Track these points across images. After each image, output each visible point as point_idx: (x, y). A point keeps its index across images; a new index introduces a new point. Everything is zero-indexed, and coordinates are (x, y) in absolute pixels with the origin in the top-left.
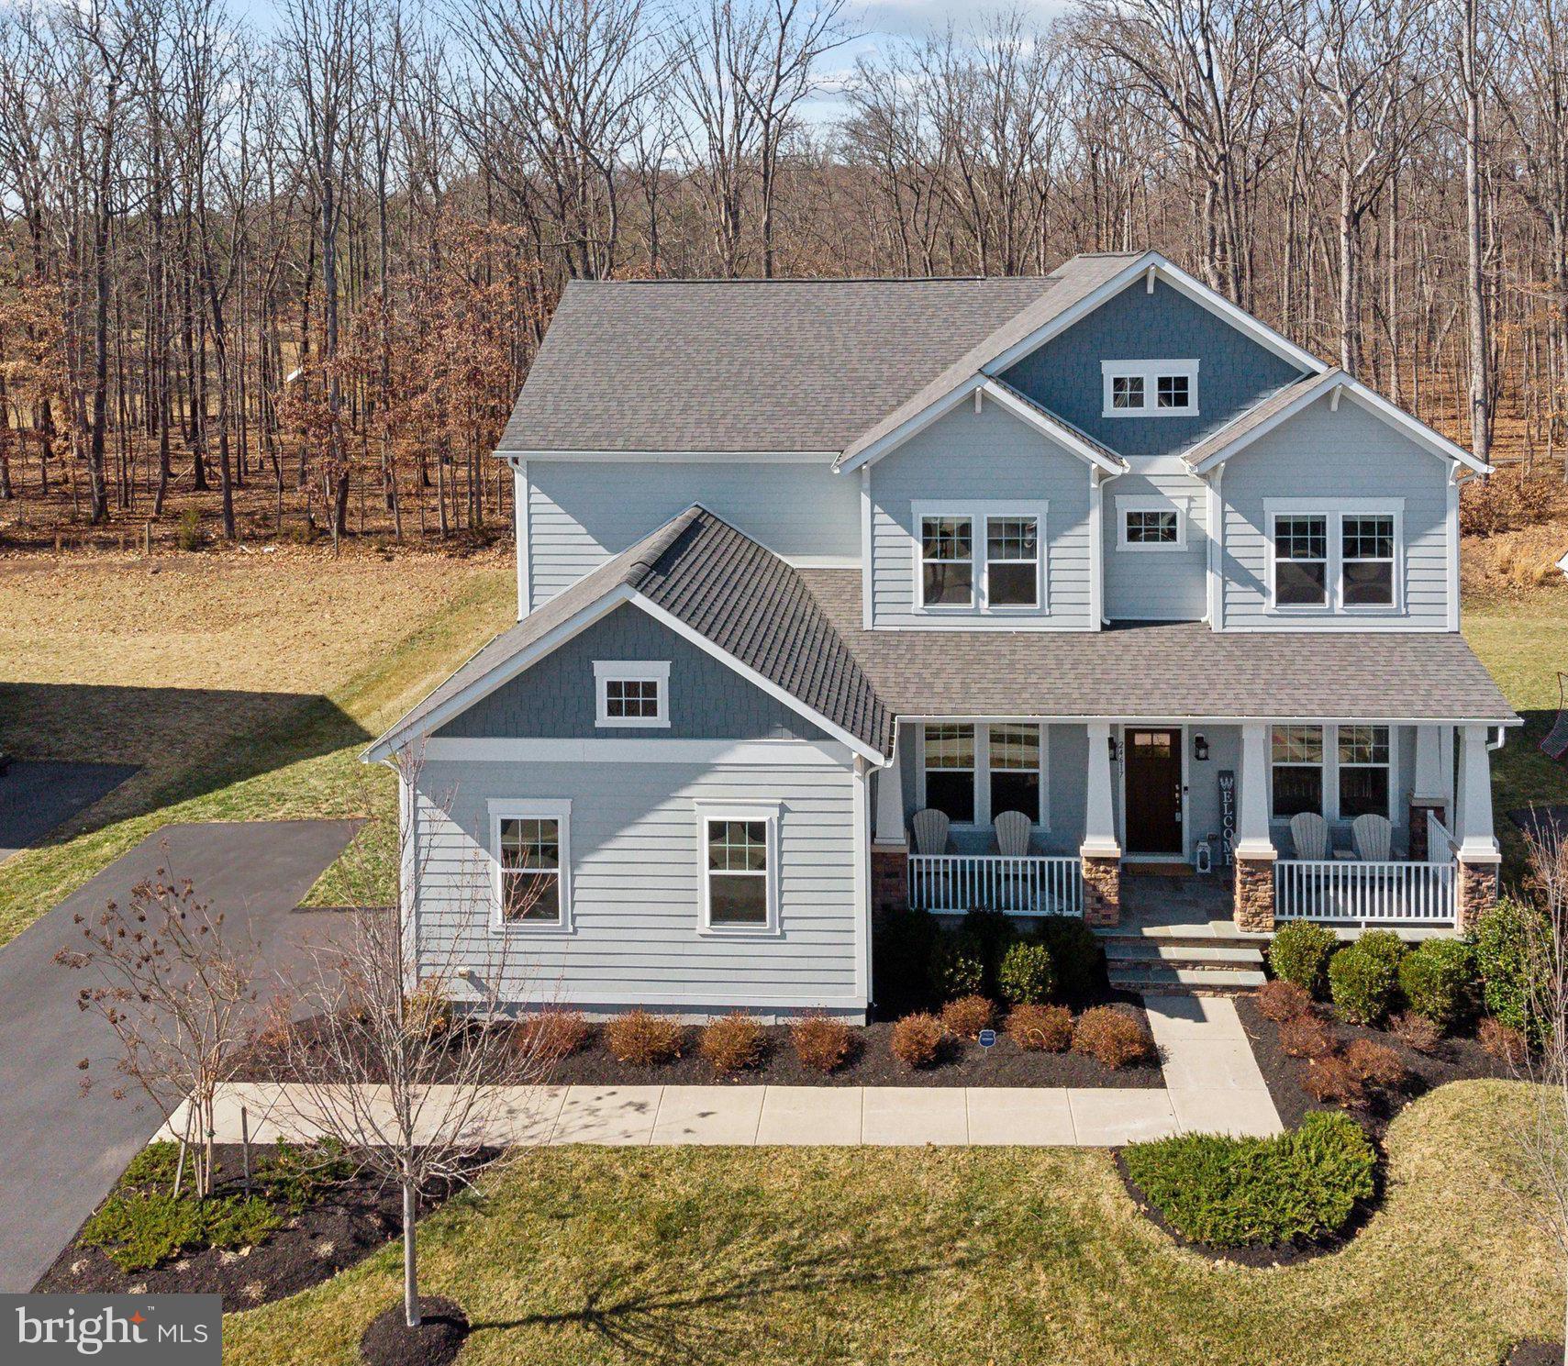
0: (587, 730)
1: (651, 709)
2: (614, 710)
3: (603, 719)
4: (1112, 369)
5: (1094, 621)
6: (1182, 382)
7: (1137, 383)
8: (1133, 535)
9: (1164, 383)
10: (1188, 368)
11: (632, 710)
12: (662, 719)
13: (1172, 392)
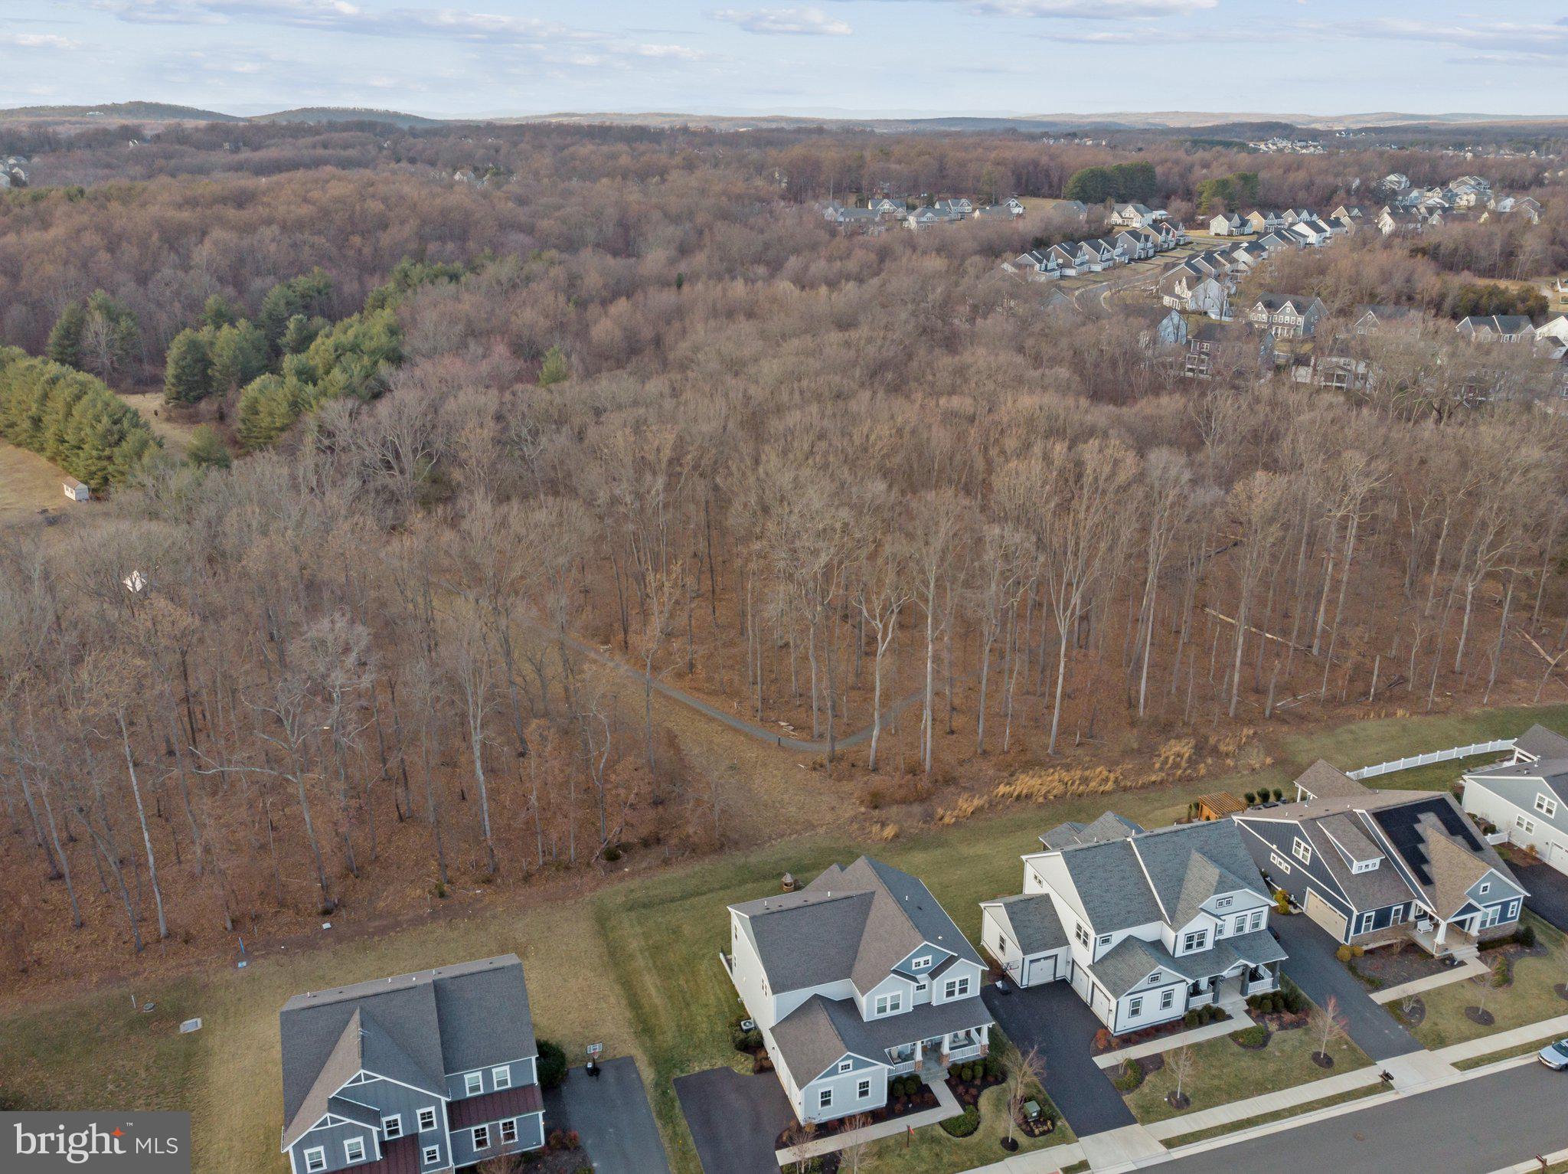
0: (836, 1074)
1: (848, 1068)
2: (842, 1070)
3: (840, 1072)
4: (914, 961)
5: (911, 1010)
7: (920, 962)
8: (919, 990)
9: (925, 961)
10: (929, 957)
11: (845, 1069)
12: (851, 1068)
13: (927, 962)
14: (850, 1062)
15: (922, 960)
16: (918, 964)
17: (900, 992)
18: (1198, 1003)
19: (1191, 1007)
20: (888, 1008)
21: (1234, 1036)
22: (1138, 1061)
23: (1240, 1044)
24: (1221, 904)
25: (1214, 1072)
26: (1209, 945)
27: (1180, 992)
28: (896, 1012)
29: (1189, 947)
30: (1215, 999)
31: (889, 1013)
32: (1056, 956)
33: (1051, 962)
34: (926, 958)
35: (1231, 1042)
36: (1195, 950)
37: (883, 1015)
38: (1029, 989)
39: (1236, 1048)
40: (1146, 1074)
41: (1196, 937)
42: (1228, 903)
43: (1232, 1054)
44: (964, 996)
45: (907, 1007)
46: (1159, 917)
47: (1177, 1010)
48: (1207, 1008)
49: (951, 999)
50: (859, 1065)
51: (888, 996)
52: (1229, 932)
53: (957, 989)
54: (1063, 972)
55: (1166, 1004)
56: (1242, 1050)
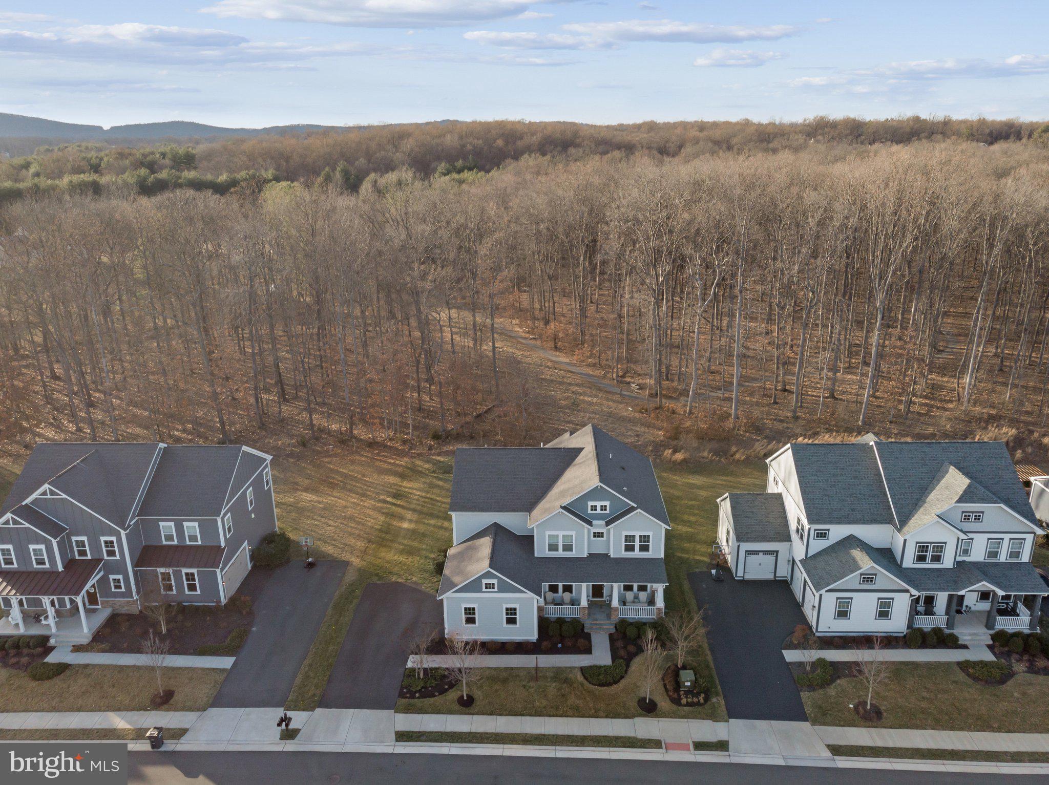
0: (481, 591)
1: (494, 588)
2: (486, 588)
3: (484, 589)
4: (590, 504)
5: (586, 555)
6: (606, 506)
7: (596, 506)
8: (595, 537)
9: (602, 506)
10: (607, 503)
11: (490, 588)
12: (496, 589)
13: (603, 508)
14: (495, 581)
15: (599, 504)
16: (594, 508)
17: (573, 533)
18: (925, 623)
19: (917, 625)
20: (560, 548)
21: (964, 666)
22: (832, 664)
23: (969, 675)
24: (967, 518)
25: (925, 694)
26: (948, 561)
27: (901, 605)
28: (568, 554)
29: (921, 559)
30: (950, 624)
31: (561, 553)
32: (777, 552)
33: (771, 558)
34: (604, 503)
35: (958, 670)
36: (928, 565)
37: (553, 554)
38: (745, 583)
39: (961, 676)
40: (839, 677)
41: (930, 549)
42: (978, 518)
43: (955, 682)
44: (644, 555)
45: (581, 551)
46: (889, 520)
47: (898, 623)
48: (937, 631)
49: (630, 555)
50: (504, 588)
51: (561, 534)
52: (978, 554)
53: (637, 544)
54: (783, 572)
55: (883, 614)
56: (970, 681)
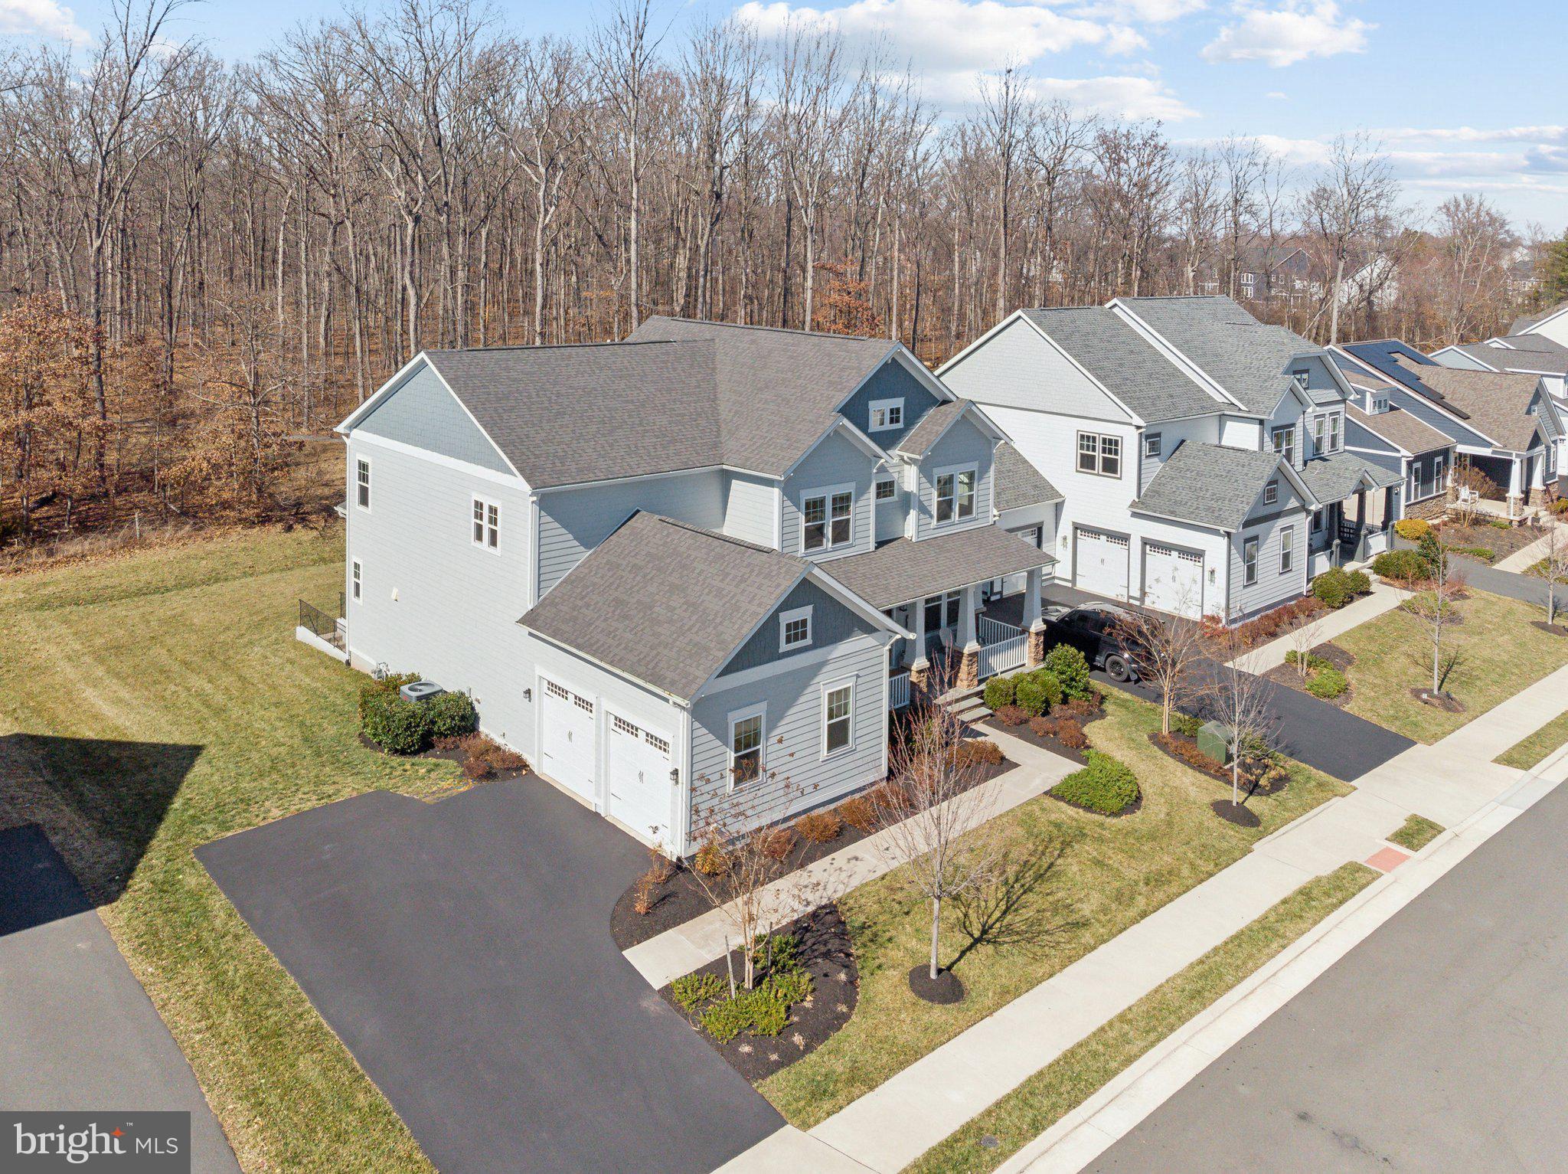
0: (776, 655)
1: (804, 635)
2: (788, 640)
3: (783, 647)
4: (872, 406)
5: (872, 546)
6: (898, 411)
7: (882, 413)
9: (892, 412)
10: (900, 402)
11: (796, 638)
12: (808, 640)
13: (894, 416)
14: (807, 612)
15: (887, 405)
16: (878, 418)
17: (852, 488)
20: (828, 535)
21: (1408, 609)
26: (1299, 459)
27: (1300, 534)
31: (828, 549)
34: (895, 403)
37: (815, 554)
41: (1284, 439)
42: (1305, 382)
46: (1217, 406)
47: (1298, 575)
49: (944, 528)
51: (829, 494)
53: (956, 499)
55: (1285, 560)
